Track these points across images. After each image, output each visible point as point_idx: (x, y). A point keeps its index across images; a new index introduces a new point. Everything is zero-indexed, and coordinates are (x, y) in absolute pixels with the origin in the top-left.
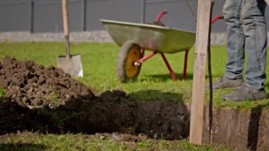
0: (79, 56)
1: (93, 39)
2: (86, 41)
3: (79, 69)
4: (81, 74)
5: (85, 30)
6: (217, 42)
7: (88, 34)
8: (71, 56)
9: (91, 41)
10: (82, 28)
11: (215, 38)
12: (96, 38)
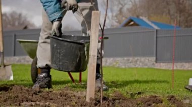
0: (11, 66)
1: (20, 62)
2: (15, 63)
3: (11, 75)
4: (12, 78)
5: (15, 55)
6: (108, 64)
7: (17, 58)
8: (5, 66)
9: (19, 63)
10: (13, 54)
11: (106, 62)
12: (23, 61)
